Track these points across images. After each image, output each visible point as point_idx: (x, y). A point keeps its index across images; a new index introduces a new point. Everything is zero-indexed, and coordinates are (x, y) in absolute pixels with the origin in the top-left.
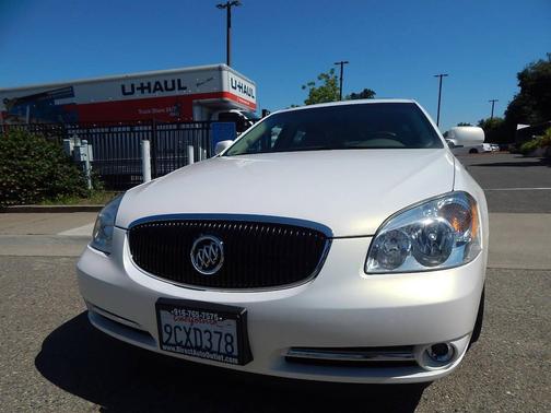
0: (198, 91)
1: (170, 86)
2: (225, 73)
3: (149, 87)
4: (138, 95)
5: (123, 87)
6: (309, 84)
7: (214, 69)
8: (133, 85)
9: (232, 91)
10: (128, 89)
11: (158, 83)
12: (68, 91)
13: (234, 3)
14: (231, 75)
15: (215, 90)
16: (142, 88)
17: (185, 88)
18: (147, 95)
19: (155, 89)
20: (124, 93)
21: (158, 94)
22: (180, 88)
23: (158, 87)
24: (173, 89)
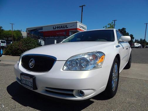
0: (71, 28)
1: (64, 27)
2: (78, 23)
3: (59, 27)
4: (57, 29)
5: (53, 27)
6: (105, 26)
7: (75, 22)
8: (56, 27)
9: (80, 28)
10: (55, 28)
11: (61, 26)
12: (41, 28)
13: (84, 6)
14: (79, 24)
15: (75, 28)
16: (58, 27)
17: (68, 27)
18: (59, 29)
19: (61, 28)
20: (54, 29)
21: (61, 29)
22: (67, 27)
23: (61, 27)
24: (65, 28)
